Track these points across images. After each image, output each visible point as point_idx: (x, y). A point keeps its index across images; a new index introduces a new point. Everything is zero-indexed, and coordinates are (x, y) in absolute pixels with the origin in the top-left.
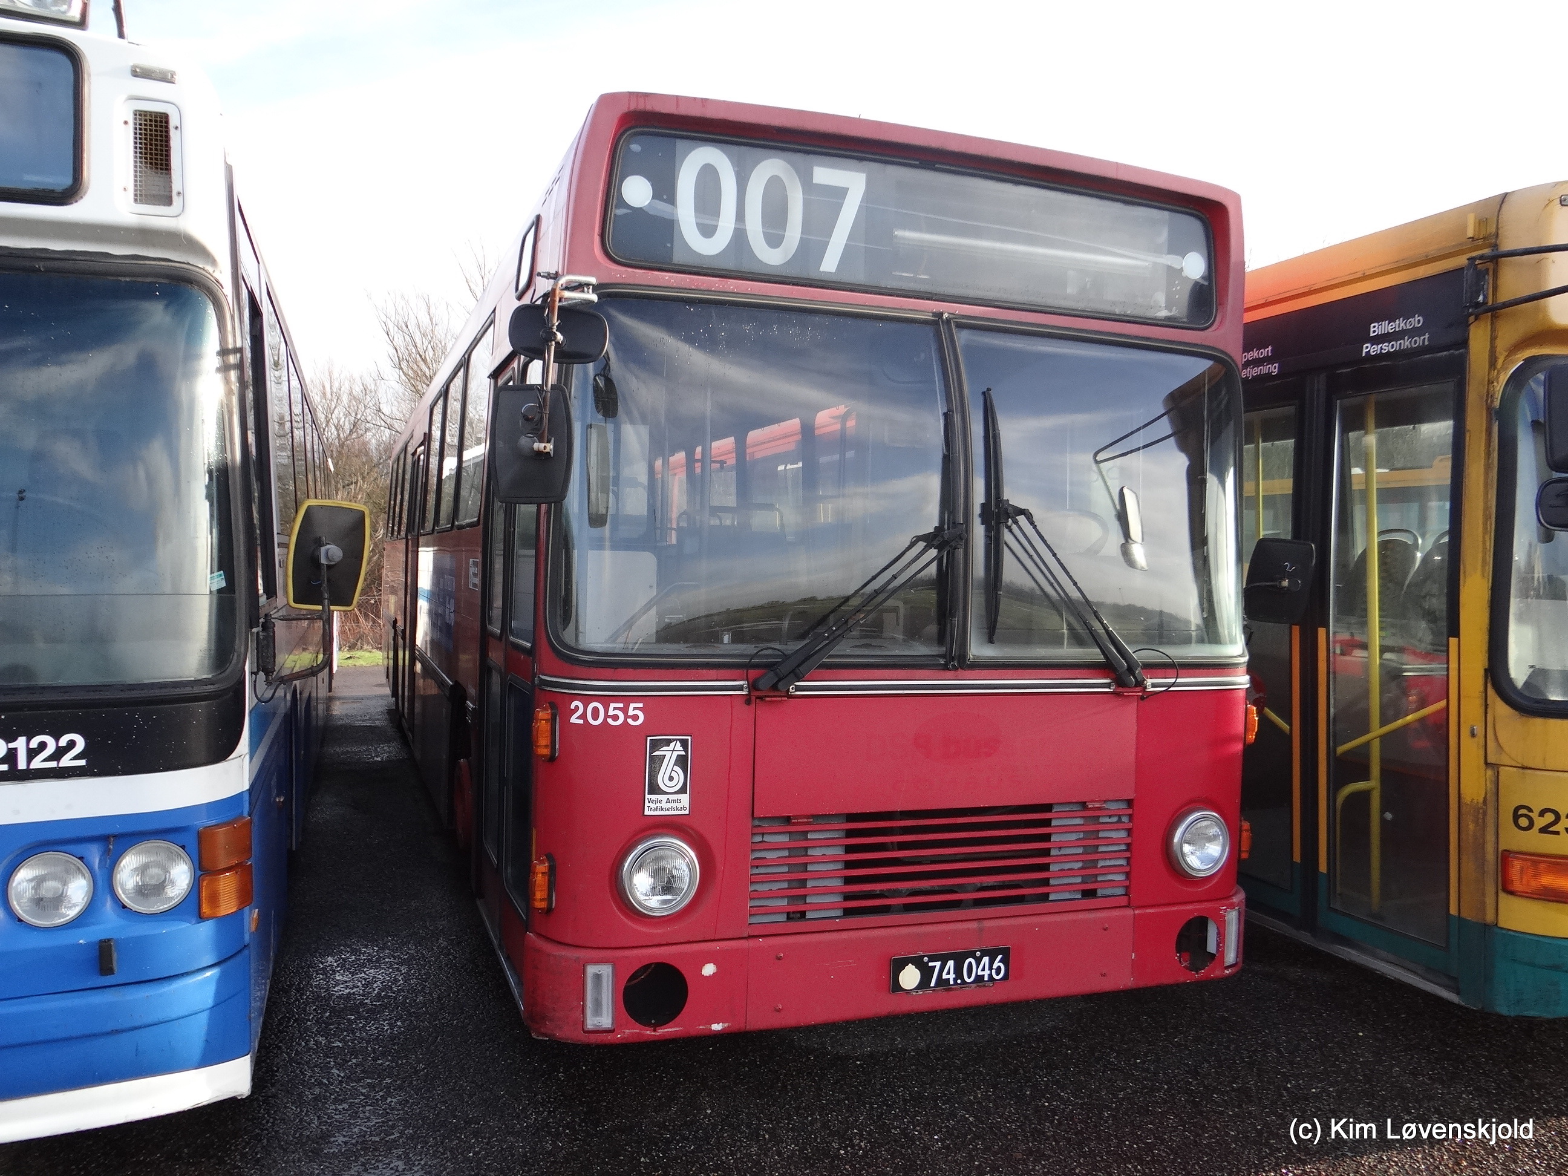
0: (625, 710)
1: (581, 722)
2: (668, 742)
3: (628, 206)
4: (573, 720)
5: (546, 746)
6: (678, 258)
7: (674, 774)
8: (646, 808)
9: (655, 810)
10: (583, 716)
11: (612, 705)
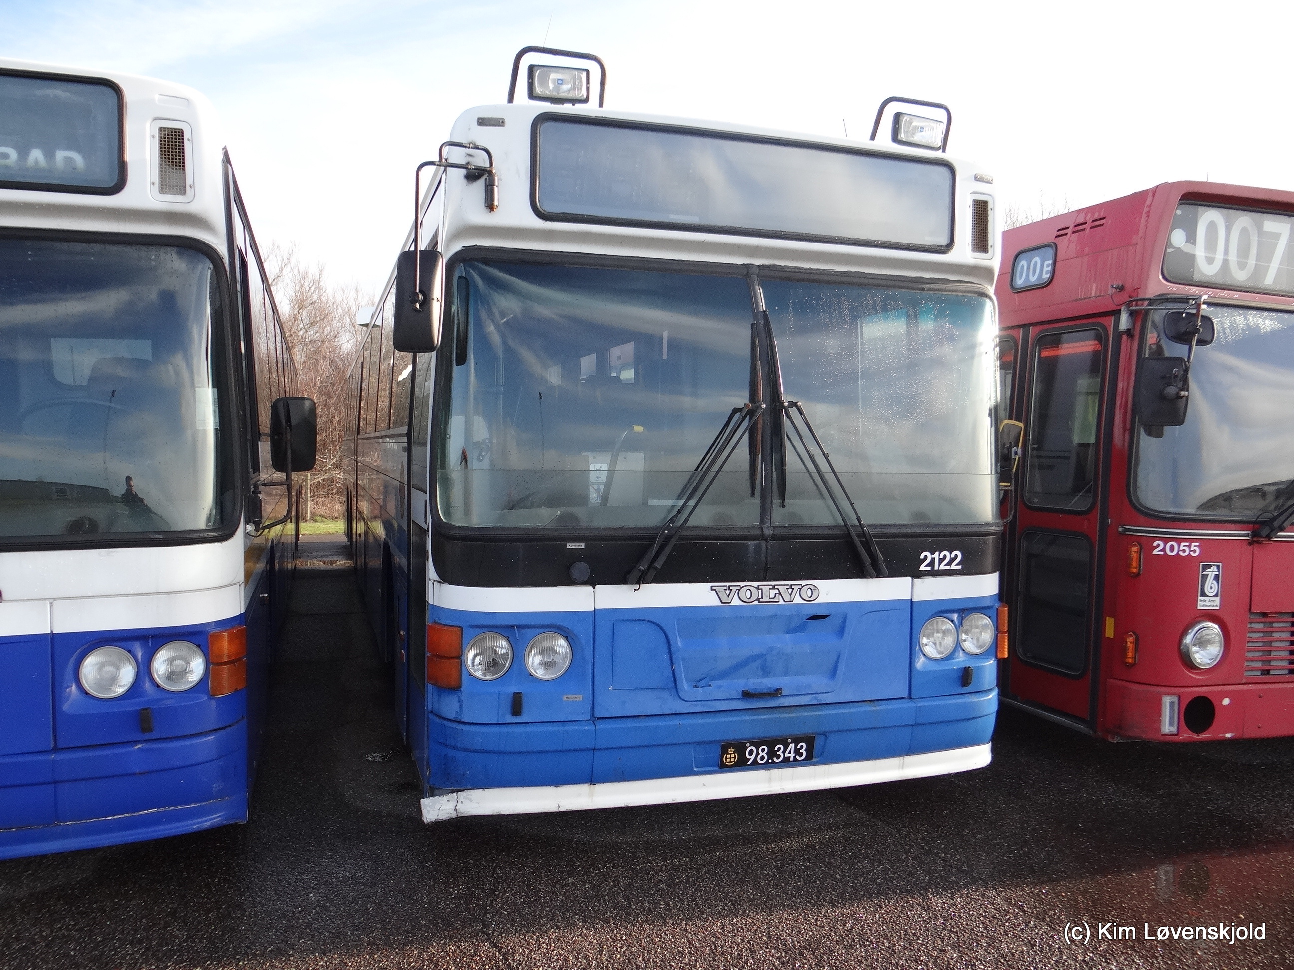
0: (1189, 547)
1: (1162, 553)
2: (1210, 566)
3: (1174, 248)
4: (1155, 552)
5: (1136, 568)
6: (1197, 277)
7: (1212, 585)
8: (1198, 605)
9: (1203, 606)
10: (1164, 550)
11: (1183, 544)
